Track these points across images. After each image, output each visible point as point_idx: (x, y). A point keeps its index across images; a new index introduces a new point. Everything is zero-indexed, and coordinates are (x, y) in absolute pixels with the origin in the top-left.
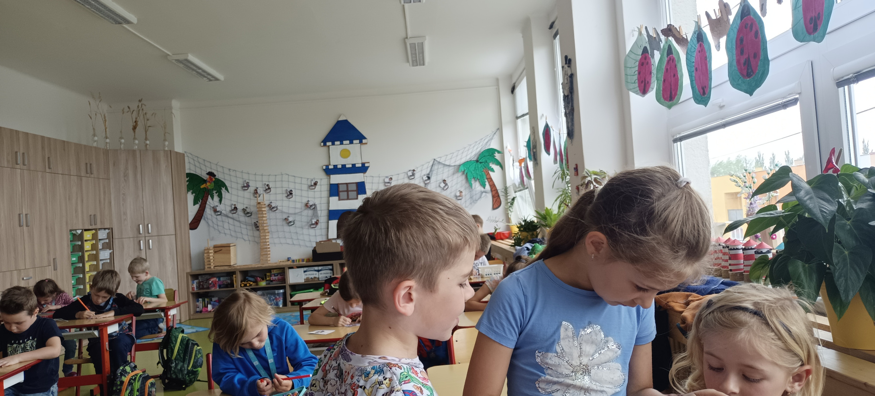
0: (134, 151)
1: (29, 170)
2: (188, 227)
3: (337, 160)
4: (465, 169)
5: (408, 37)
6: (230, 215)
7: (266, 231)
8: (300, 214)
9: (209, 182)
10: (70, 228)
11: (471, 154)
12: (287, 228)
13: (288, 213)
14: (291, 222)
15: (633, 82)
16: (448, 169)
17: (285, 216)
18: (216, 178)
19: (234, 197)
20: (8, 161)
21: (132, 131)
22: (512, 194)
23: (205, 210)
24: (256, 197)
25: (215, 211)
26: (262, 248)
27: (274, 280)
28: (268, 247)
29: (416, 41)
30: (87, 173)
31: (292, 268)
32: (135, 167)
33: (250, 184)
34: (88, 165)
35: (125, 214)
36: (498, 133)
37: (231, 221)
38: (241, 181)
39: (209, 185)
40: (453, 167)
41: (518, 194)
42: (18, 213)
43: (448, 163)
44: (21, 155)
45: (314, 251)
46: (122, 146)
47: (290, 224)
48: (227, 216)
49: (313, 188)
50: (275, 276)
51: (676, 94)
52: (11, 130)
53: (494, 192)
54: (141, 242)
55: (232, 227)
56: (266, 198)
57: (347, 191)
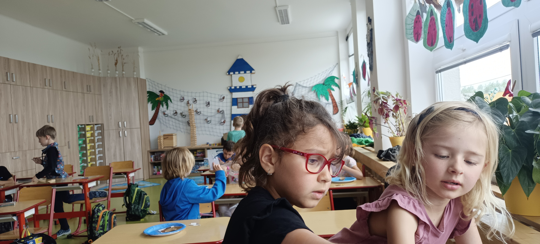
0: (116, 78)
1: (53, 89)
2: (148, 123)
3: (237, 84)
4: (316, 89)
5: (277, 6)
6: (173, 117)
7: (194, 126)
8: (214, 116)
9: (161, 97)
10: (78, 124)
11: (320, 79)
12: (206, 125)
13: (207, 116)
14: (209, 121)
15: (411, 34)
16: (305, 89)
17: (205, 118)
18: (164, 95)
19: (175, 106)
20: (41, 85)
21: (114, 66)
22: (345, 105)
23: (159, 114)
24: (188, 106)
25: (164, 114)
26: (192, 137)
27: (199, 156)
28: (195, 136)
29: (282, 8)
30: (88, 91)
31: (208, 149)
32: (116, 87)
33: (185, 98)
34: (88, 87)
35: (111, 115)
36: (337, 66)
37: (174, 120)
38: (179, 96)
39: (161, 99)
40: (308, 88)
41: (349, 105)
42: (47, 114)
43: (305, 85)
44: (48, 80)
45: (222, 139)
46: (109, 75)
47: (209, 122)
48: (171, 117)
49: (222, 100)
50: (199, 154)
51: (435, 42)
52: (42, 66)
53: (334, 104)
54: (120, 132)
55: (174, 124)
56: (194, 107)
57: (243, 102)
